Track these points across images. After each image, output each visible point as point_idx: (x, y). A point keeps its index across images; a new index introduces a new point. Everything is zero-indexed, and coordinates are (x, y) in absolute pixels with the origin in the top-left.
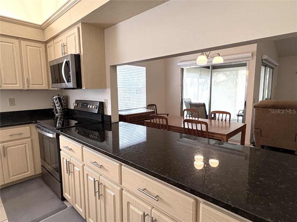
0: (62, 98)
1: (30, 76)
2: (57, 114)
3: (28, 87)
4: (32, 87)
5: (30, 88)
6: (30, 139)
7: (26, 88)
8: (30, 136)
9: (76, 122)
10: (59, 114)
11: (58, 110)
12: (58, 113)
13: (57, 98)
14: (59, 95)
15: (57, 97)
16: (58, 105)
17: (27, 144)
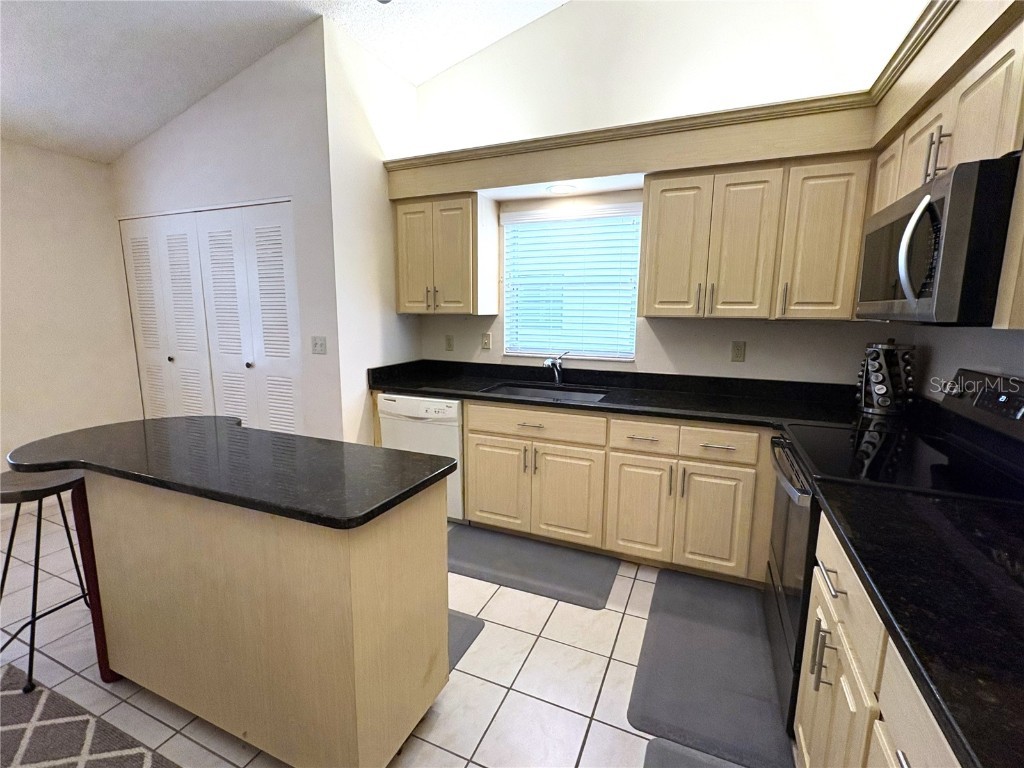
0: (900, 354)
1: (798, 277)
2: (871, 411)
3: (784, 311)
4: (797, 312)
5: (790, 315)
6: (754, 471)
7: (778, 315)
8: (753, 462)
9: (943, 460)
10: (877, 411)
11: (875, 397)
12: (872, 406)
13: (881, 353)
14: (891, 341)
15: (885, 347)
16: (881, 378)
17: (741, 484)
